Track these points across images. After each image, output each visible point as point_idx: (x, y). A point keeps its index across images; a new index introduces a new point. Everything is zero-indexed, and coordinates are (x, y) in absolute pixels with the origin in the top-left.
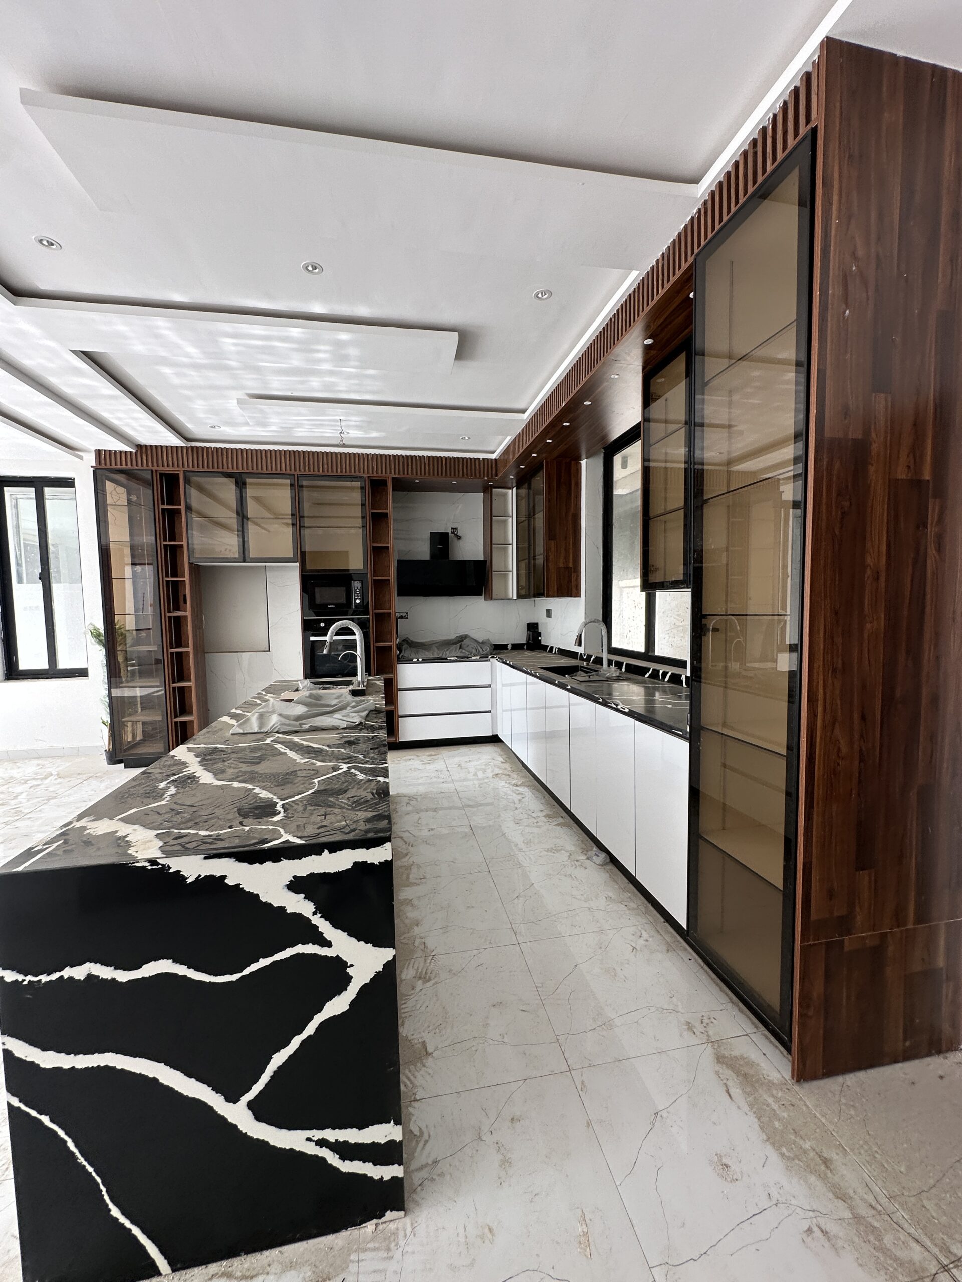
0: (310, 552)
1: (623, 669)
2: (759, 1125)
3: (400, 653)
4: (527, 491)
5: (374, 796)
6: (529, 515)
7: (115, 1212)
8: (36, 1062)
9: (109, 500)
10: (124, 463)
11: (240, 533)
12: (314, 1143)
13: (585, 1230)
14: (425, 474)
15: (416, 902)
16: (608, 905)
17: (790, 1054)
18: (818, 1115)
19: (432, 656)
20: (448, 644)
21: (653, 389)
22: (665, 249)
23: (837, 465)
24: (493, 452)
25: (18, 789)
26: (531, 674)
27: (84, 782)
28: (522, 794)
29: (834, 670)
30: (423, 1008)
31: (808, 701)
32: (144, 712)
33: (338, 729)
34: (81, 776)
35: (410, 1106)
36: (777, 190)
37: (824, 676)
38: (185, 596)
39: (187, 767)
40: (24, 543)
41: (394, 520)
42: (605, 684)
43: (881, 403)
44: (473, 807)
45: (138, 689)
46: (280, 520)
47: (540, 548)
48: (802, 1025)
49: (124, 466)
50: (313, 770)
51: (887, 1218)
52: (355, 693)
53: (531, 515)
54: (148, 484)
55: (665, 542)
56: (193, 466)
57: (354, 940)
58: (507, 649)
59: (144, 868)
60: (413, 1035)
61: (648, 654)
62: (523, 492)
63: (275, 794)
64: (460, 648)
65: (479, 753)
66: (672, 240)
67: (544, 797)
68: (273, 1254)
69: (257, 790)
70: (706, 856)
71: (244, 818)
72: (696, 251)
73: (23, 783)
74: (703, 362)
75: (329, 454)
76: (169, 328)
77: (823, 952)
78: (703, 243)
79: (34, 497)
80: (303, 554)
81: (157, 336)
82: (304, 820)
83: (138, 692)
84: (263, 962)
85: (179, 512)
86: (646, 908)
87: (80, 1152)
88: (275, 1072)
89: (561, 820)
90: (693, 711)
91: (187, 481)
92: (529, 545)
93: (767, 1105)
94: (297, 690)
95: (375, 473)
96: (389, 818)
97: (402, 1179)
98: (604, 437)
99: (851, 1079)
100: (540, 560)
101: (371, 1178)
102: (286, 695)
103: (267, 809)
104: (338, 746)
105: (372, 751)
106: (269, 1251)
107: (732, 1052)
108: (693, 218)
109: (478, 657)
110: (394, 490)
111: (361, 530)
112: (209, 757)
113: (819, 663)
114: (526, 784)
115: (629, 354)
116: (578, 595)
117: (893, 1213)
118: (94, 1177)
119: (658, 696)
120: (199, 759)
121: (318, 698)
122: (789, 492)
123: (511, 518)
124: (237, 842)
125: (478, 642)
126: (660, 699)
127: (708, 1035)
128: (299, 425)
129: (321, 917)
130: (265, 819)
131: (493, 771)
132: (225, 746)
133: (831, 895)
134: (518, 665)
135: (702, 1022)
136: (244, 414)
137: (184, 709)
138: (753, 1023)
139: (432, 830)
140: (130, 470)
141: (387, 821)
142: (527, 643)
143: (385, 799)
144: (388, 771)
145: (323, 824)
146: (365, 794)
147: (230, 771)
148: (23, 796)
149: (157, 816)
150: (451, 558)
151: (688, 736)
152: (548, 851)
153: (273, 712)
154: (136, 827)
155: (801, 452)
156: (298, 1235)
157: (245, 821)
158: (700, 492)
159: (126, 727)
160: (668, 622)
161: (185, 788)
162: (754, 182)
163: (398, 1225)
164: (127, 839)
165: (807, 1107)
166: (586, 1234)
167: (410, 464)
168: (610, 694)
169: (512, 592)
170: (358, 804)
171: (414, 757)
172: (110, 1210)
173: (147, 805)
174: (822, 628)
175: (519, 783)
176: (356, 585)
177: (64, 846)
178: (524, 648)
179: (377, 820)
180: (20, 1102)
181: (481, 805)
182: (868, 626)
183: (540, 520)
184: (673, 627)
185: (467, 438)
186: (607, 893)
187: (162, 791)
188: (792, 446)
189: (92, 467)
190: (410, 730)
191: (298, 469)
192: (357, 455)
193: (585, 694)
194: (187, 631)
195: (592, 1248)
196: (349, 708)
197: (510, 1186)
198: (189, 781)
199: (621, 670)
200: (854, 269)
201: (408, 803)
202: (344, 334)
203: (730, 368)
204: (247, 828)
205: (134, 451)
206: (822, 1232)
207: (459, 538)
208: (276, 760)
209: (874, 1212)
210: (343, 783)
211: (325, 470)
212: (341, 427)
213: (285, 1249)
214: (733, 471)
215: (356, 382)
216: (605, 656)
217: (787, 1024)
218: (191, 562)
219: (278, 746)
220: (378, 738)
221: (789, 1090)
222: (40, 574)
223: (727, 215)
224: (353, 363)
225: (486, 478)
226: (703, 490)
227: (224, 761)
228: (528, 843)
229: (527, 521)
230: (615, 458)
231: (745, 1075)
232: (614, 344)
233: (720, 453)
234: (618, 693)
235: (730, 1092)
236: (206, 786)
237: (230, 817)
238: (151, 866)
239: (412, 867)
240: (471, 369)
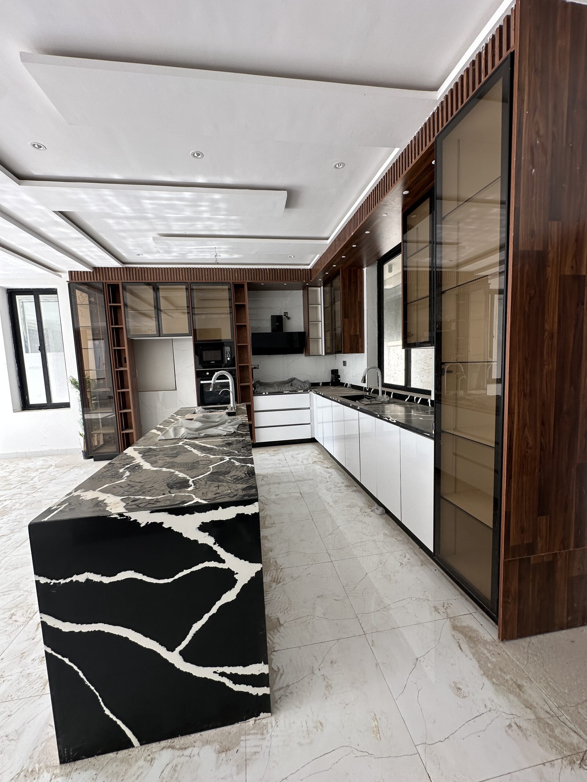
0: (199, 329)
1: (392, 397)
2: (479, 666)
3: (255, 390)
4: (330, 288)
5: (246, 475)
6: (331, 303)
7: (107, 712)
8: (60, 628)
9: (78, 302)
10: (86, 278)
11: (157, 319)
12: (218, 674)
13: (376, 724)
14: (267, 280)
15: (269, 538)
16: (385, 538)
17: (497, 625)
18: (514, 660)
19: (274, 391)
20: (284, 383)
21: (409, 222)
22: (416, 133)
23: (527, 268)
24: (309, 265)
25: (33, 475)
26: (335, 401)
27: (71, 470)
28: (331, 473)
29: (525, 395)
30: (277, 598)
31: (509, 414)
32: (104, 428)
33: (221, 436)
34: (69, 466)
35: (271, 654)
36: (489, 93)
37: (518, 399)
38: (125, 358)
39: (135, 460)
40: (28, 329)
41: (249, 308)
42: (380, 406)
43: (554, 227)
44: (301, 481)
45: (100, 414)
46: (179, 311)
47: (339, 323)
48: (505, 608)
49: (86, 281)
50: (209, 460)
51: (556, 718)
52: (229, 414)
53: (333, 303)
54: (101, 291)
55: (417, 316)
56: (127, 279)
57: (238, 559)
58: (319, 386)
59: (116, 518)
60: (271, 614)
61: (407, 387)
62: (327, 289)
63: (187, 475)
64: (291, 386)
65: (304, 449)
66: (421, 127)
67: (344, 475)
68: (197, 736)
69: (177, 473)
70: (445, 508)
71: (171, 489)
72: (436, 134)
73: (36, 471)
74: (441, 204)
75: (209, 269)
76: (110, 195)
77: (518, 563)
78: (440, 129)
79: (34, 300)
80: (195, 331)
81: (105, 201)
82: (206, 490)
83: (100, 416)
84: (186, 572)
85: (120, 307)
86: (408, 540)
87: (86, 678)
88: (194, 634)
89: (355, 488)
90: (437, 421)
91: (124, 288)
92: (332, 322)
93: (484, 654)
94: (195, 413)
95: (237, 280)
96: (256, 488)
97: (269, 695)
98: (378, 253)
99: (535, 639)
100: (339, 331)
101: (251, 694)
102: (189, 416)
103: (184, 484)
104: (222, 446)
105: (242, 449)
106: (194, 734)
107: (462, 624)
108: (434, 113)
109: (302, 391)
110: (248, 290)
111: (229, 316)
112: (147, 454)
113: (515, 390)
114: (334, 467)
115: (394, 201)
116: (363, 352)
117: (560, 716)
118: (95, 692)
119: (413, 413)
120: (141, 455)
121: (208, 417)
122: (495, 284)
123: (320, 306)
124: (168, 503)
125: (302, 382)
126: (415, 415)
127: (447, 614)
128: (190, 252)
129: (218, 546)
130: (183, 489)
131: (313, 460)
132: (155, 447)
133: (523, 531)
134: (327, 395)
135: (443, 606)
136: (157, 246)
137: (127, 425)
138: (474, 607)
139: (278, 495)
140: (90, 282)
141: (255, 490)
142: (332, 382)
143: (253, 477)
144: (253, 460)
145: (218, 492)
146: (241, 474)
147: (160, 462)
148: (37, 478)
149: (120, 488)
150: (284, 332)
151: (433, 436)
152: (347, 506)
153: (182, 426)
154: (109, 495)
155: (504, 257)
156: (210, 726)
157: (172, 491)
158: (440, 285)
159: (93, 437)
160: (419, 367)
161: (135, 472)
162: (474, 89)
163: (267, 721)
164: (105, 502)
165: (508, 655)
166: (377, 727)
167: (258, 273)
168: (383, 412)
169: (322, 351)
170: (237, 480)
171: (265, 452)
172: (104, 711)
173: (113, 482)
174: (517, 369)
175: (329, 467)
176: (227, 349)
177: (69, 506)
178: (330, 385)
179: (249, 489)
180: (52, 650)
181: (306, 480)
182: (546, 367)
183: (338, 306)
184: (422, 370)
185: (292, 256)
186: (384, 531)
187: (122, 474)
188: (499, 254)
189: (67, 281)
190: (262, 436)
191: (190, 279)
192: (225, 269)
193: (368, 412)
194: (128, 380)
195: (381, 734)
196: (227, 423)
197: (332, 699)
198: (137, 468)
199: (390, 397)
200: (538, 142)
201: (262, 479)
202: (217, 195)
203: (459, 208)
204: (173, 495)
205: (92, 271)
206: (518, 726)
207: (289, 318)
208: (186, 455)
209: (549, 716)
210: (227, 468)
211: (207, 279)
212: (216, 252)
213: (204, 733)
214: (460, 272)
215: (224, 224)
216: (380, 389)
217: (495, 608)
218: (128, 337)
219: (187, 447)
220: (246, 441)
221: (496, 645)
222: (39, 347)
223: (456, 111)
224: (223, 213)
225: (304, 281)
226: (441, 284)
227: (156, 456)
228: (335, 502)
229: (330, 308)
230: (384, 266)
231: (470, 637)
232: (384, 195)
233: (451, 261)
234: (389, 411)
235: (461, 647)
236: (147, 471)
237: (163, 488)
238: (120, 517)
239: (267, 517)
240: (295, 214)
